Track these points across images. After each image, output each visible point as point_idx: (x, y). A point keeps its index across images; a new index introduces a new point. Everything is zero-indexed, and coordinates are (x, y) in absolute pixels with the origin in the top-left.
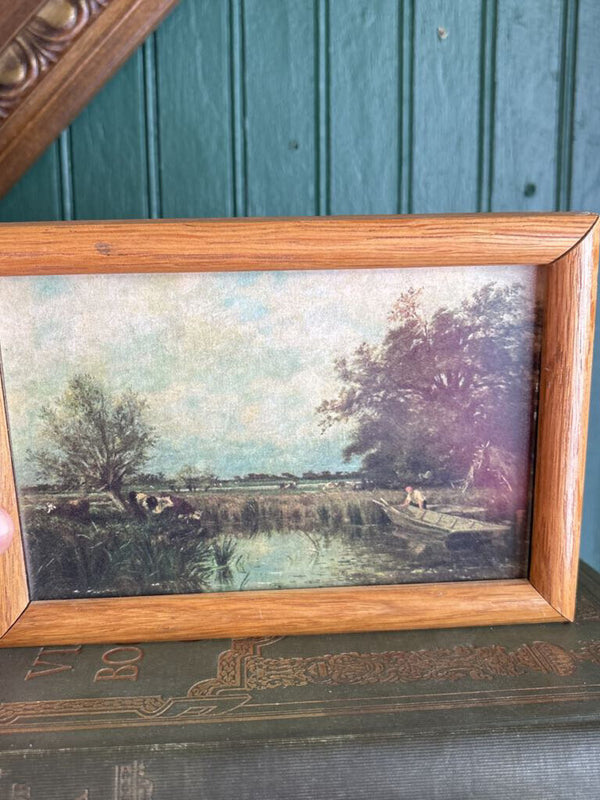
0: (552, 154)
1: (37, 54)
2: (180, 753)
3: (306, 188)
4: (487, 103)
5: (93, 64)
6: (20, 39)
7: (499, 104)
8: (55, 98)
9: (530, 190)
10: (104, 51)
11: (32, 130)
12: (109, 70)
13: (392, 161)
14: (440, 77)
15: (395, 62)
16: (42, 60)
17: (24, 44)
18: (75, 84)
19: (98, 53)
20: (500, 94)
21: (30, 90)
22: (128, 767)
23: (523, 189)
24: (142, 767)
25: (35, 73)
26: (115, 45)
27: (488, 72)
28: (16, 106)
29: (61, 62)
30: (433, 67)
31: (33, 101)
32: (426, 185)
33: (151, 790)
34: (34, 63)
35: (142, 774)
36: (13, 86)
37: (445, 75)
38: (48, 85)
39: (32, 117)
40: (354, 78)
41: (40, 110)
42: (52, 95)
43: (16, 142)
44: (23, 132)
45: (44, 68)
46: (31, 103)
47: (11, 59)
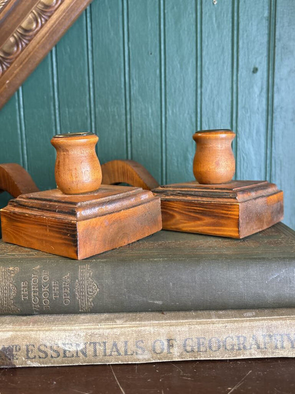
0: (265, 54)
1: (40, 17)
2: (103, 262)
3: (155, 71)
4: (235, 32)
5: (63, 20)
6: (34, 11)
7: (241, 32)
8: (47, 34)
9: (255, 70)
10: (67, 14)
11: (38, 48)
12: (70, 23)
13: (193, 60)
14: (214, 21)
15: (194, 15)
16: (43, 19)
17: (35, 13)
18: (55, 29)
19: (65, 15)
20: (241, 27)
21: (38, 31)
22: (84, 266)
23: (252, 70)
24: (89, 266)
25: (40, 25)
26: (72, 12)
27: (236, 18)
28: (32, 39)
29: (50, 19)
30: (210, 17)
31: (39, 36)
32: (208, 69)
33: (92, 274)
34: (39, 20)
35: (89, 268)
36: (31, 30)
37: (216, 20)
38: (45, 29)
39: (38, 43)
40: (176, 23)
41: (42, 39)
42: (46, 34)
43: (31, 54)
44: (35, 49)
45: (43, 23)
47: (30, 19)
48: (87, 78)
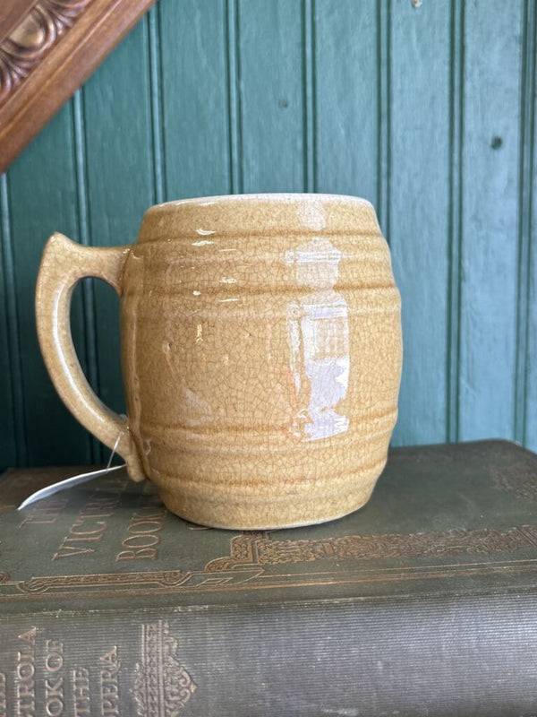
0: (516, 110)
1: (55, 19)
2: (201, 613)
3: (294, 141)
4: (457, 64)
5: (105, 28)
6: (38, 7)
7: (468, 65)
8: (70, 58)
9: (497, 143)
10: (114, 16)
11: (50, 87)
12: (119, 34)
13: (373, 117)
14: (414, 41)
15: (374, 29)
16: (59, 25)
17: (42, 11)
18: (88, 45)
19: (109, 18)
20: (468, 56)
21: (48, 51)
22: (154, 626)
23: (490, 142)
24: (166, 625)
25: (52, 37)
26: (124, 10)
27: (457, 37)
28: (35, 67)
29: (76, 25)
30: (407, 33)
31: (51, 61)
32: (404, 139)
33: (175, 646)
34: (52, 27)
35: (167, 632)
36: (32, 49)
37: (418, 40)
38: (64, 47)
39: (49, 76)
40: (337, 44)
41: (57, 69)
42: (67, 55)
43: (36, 97)
44: (43, 89)
45: (60, 32)
46: (49, 63)
47: (31, 24)
48: (149, 154)
